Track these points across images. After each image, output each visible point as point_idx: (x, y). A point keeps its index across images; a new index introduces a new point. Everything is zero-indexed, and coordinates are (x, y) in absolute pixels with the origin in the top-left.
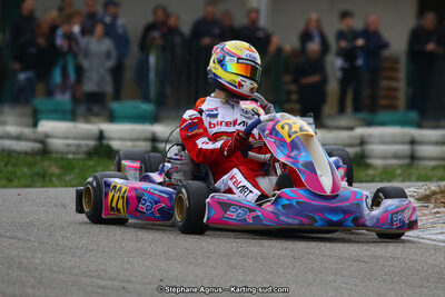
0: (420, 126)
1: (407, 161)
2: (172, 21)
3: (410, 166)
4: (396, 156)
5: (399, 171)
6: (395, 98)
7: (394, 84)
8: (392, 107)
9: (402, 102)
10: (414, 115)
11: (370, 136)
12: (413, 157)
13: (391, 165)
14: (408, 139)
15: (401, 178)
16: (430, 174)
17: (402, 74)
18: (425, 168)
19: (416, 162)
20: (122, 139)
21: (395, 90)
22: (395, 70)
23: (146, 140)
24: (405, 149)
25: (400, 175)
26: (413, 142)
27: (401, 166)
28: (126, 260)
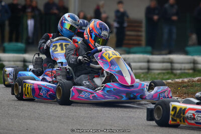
0: (152, 54)
1: (146, 71)
2: (34, 4)
3: (147, 73)
4: (141, 68)
5: (142, 76)
6: (141, 40)
7: (140, 34)
8: (139, 45)
9: (143, 42)
10: (149, 49)
11: (128, 59)
12: (149, 69)
13: (138, 73)
14: (146, 60)
15: (143, 79)
16: (157, 76)
17: (144, 29)
18: (154, 74)
19: (150, 71)
20: (9, 61)
21: (141, 36)
22: (140, 27)
23: (21, 61)
24: (145, 65)
25: (143, 77)
26: (149, 61)
27: (143, 73)
28: (10, 120)
